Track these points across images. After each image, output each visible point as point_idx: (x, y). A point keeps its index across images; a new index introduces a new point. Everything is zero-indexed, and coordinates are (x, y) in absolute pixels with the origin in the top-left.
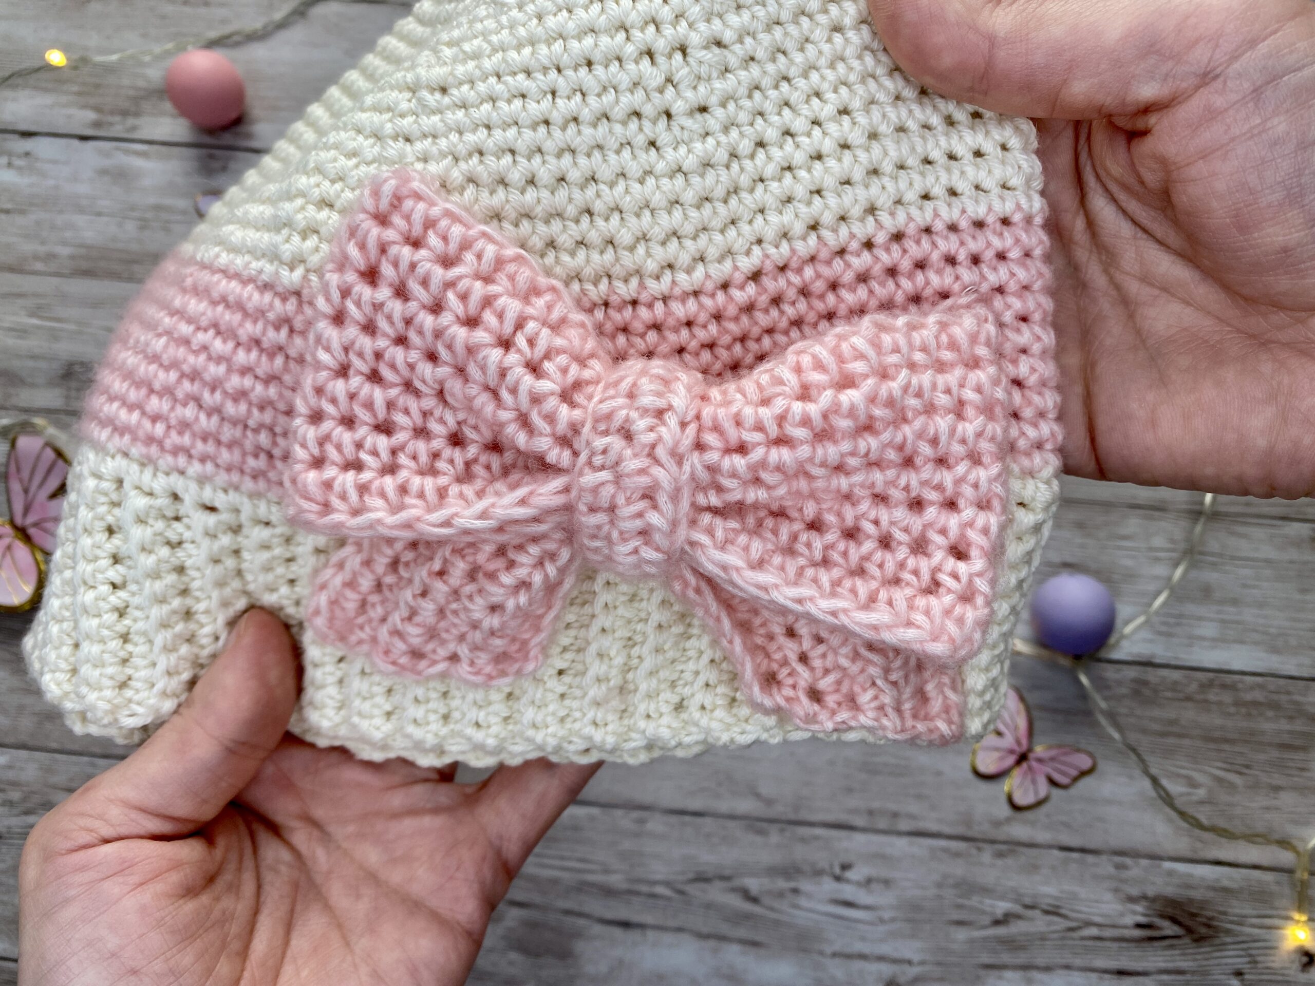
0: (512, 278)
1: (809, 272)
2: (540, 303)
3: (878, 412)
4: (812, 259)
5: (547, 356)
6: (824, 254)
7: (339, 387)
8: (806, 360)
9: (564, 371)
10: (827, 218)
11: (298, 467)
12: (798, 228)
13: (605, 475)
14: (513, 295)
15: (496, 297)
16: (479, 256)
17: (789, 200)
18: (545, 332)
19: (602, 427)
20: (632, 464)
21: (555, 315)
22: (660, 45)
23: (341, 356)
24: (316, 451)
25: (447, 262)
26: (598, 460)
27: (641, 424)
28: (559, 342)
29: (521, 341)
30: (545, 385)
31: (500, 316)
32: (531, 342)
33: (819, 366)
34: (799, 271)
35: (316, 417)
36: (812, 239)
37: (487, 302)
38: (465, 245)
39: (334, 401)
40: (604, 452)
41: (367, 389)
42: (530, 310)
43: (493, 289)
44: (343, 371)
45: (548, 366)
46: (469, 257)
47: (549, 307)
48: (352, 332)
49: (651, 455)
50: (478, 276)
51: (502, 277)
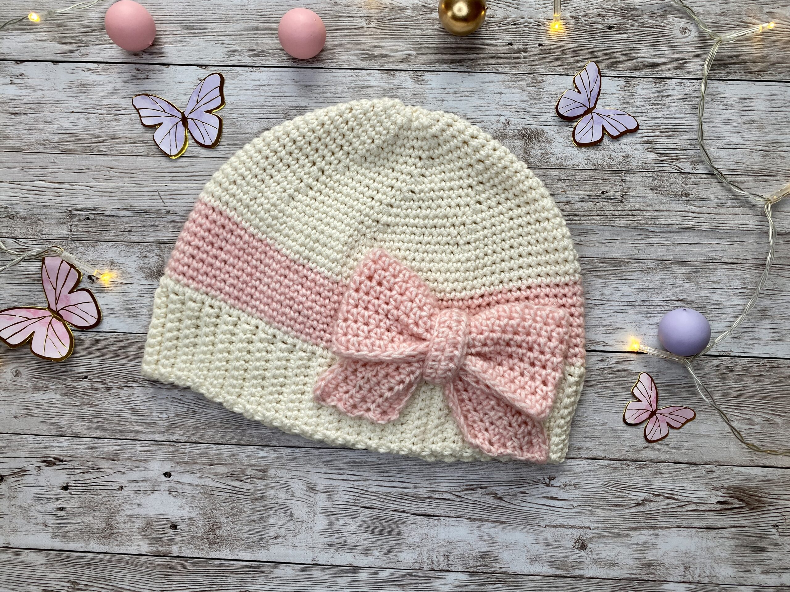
0: (414, 282)
1: (500, 296)
2: (422, 289)
3: (520, 329)
4: (501, 292)
5: (424, 305)
6: (504, 291)
7: (355, 311)
8: (501, 309)
9: (430, 310)
10: (506, 280)
11: (339, 335)
12: (497, 282)
13: (443, 339)
14: (414, 287)
15: (409, 288)
16: (404, 275)
17: (494, 273)
18: (424, 298)
19: (442, 325)
20: (451, 336)
21: (426, 293)
22: (457, 223)
23: (357, 302)
24: (345, 331)
25: (395, 276)
26: (440, 335)
27: (454, 324)
28: (428, 301)
29: (417, 300)
30: (423, 314)
31: (411, 293)
32: (420, 301)
33: (504, 311)
34: (496, 296)
35: (346, 320)
36: (501, 286)
37: (407, 289)
38: (400, 272)
39: (352, 315)
40: (443, 332)
41: (363, 311)
42: (420, 292)
43: (409, 285)
44: (356, 306)
45: (425, 308)
46: (401, 275)
47: (425, 291)
48: (361, 294)
49: (457, 334)
50: (404, 281)
51: (411, 282)
